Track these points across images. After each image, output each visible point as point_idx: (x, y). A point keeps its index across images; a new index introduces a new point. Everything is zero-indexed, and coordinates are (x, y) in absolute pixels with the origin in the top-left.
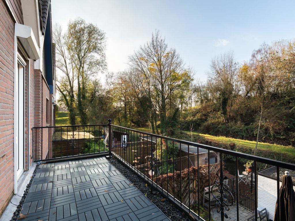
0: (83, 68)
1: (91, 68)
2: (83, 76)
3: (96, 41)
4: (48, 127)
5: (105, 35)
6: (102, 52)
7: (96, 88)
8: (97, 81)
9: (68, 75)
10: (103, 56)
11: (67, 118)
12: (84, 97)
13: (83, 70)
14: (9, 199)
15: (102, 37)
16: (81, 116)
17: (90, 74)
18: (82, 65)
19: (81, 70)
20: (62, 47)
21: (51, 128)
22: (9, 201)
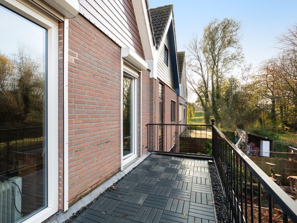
0: (217, 67)
1: (226, 65)
2: (217, 75)
3: (231, 34)
4: (176, 125)
5: (241, 24)
6: (238, 44)
7: (232, 85)
8: (233, 77)
9: (203, 76)
10: (239, 48)
11: (202, 117)
12: (218, 96)
13: (217, 69)
14: (114, 172)
15: (237, 27)
16: (215, 116)
17: (225, 72)
18: (216, 64)
19: (215, 69)
20: (198, 52)
21: (178, 126)
22: (114, 174)
